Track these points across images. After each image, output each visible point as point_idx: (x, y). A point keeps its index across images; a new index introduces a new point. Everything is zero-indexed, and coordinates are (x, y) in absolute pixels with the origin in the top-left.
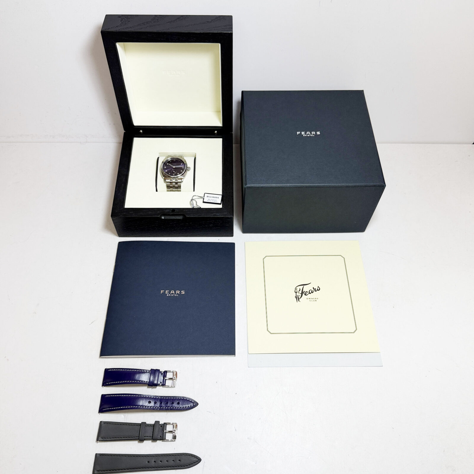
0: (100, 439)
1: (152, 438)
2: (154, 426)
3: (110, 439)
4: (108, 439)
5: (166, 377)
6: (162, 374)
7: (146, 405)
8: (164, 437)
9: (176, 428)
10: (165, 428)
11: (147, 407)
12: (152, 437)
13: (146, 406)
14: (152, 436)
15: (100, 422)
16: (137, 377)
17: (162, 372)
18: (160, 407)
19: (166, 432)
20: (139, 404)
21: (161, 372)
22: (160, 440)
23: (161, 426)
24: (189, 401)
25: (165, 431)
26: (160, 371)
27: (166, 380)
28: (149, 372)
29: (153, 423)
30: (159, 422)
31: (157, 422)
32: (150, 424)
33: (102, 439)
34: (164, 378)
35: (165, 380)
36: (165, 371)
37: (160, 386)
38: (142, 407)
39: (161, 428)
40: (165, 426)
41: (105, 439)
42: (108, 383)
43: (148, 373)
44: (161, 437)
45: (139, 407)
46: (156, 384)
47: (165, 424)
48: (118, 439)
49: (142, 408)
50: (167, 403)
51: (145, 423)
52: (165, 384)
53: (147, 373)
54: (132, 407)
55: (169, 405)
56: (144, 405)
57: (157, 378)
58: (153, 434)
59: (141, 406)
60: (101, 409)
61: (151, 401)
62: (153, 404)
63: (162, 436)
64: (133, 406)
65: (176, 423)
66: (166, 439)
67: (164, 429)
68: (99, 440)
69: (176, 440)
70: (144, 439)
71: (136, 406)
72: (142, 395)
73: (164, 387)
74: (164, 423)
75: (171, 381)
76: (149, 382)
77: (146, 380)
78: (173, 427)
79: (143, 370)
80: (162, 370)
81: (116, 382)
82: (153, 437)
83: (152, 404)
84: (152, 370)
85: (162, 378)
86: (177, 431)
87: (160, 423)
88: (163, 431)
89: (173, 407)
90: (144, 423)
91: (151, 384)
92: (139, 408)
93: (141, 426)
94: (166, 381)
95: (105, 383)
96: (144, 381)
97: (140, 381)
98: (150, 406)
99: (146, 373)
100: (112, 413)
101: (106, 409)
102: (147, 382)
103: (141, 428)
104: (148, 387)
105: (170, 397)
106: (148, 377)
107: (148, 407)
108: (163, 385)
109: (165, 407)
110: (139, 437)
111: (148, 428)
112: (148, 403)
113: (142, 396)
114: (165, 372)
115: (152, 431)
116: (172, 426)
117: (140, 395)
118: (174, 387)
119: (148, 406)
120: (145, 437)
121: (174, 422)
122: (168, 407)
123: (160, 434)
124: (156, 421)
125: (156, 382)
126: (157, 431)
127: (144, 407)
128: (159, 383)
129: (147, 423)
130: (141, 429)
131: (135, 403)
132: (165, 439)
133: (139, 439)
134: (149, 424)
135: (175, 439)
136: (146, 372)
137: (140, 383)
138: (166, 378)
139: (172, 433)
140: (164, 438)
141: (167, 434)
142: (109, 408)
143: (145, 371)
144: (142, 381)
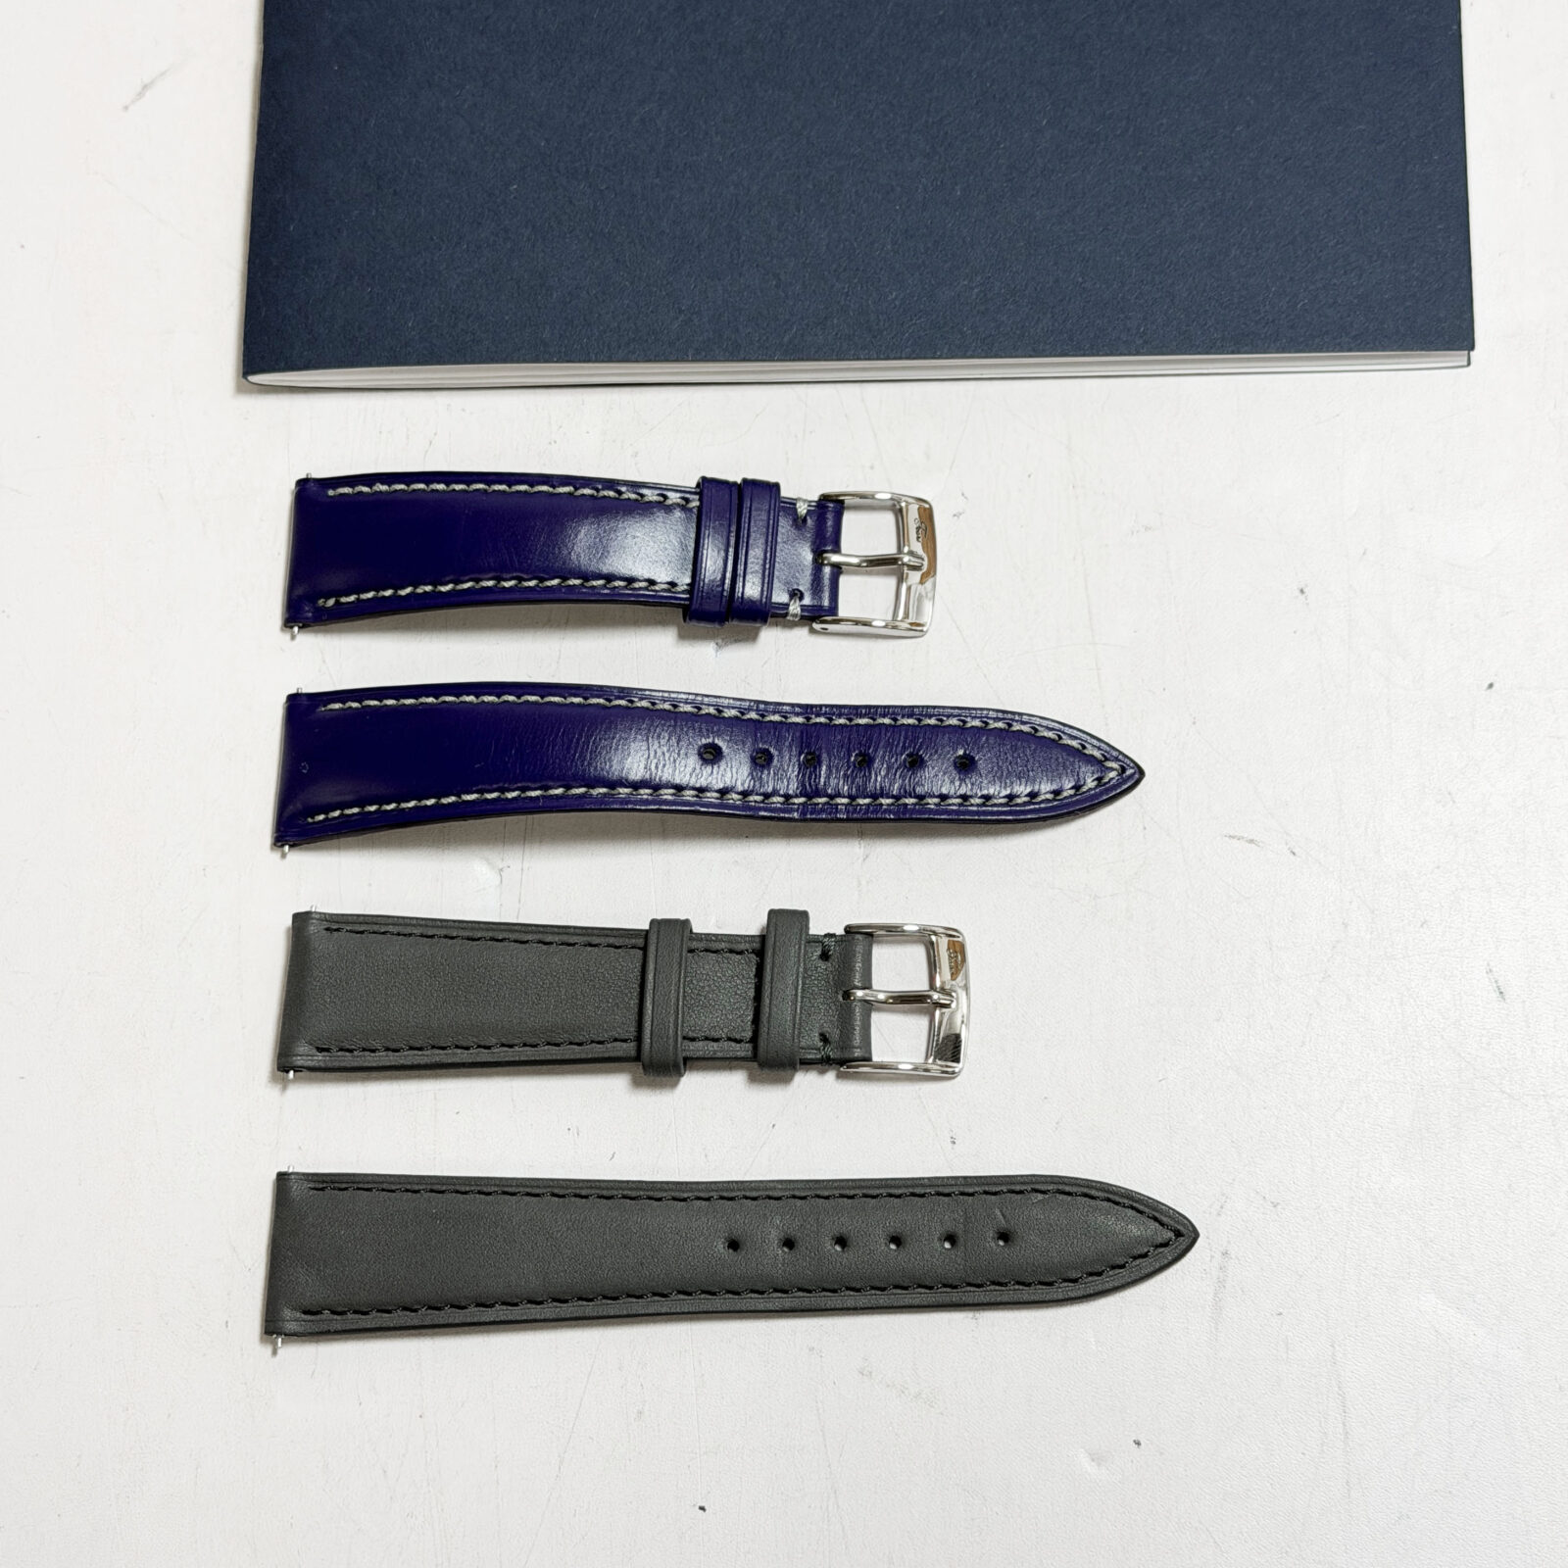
0: (304, 1053)
1: (755, 1049)
2: (760, 953)
3: (393, 1059)
4: (370, 1060)
5: (837, 550)
6: (799, 523)
7: (677, 781)
8: (857, 1040)
9: (954, 976)
10: (858, 966)
11: (689, 795)
12: (754, 1040)
13: (679, 788)
14: (748, 1034)
15: (297, 917)
16: (582, 544)
17: (802, 509)
18: (810, 797)
19: (869, 1006)
20: (616, 767)
21: (790, 506)
22: (823, 1063)
23: (825, 956)
24: (1055, 743)
25: (860, 993)
26: (785, 493)
27: (838, 569)
28: (684, 508)
29: (752, 924)
30: (803, 916)
31: (787, 922)
32: (730, 938)
33: (320, 1059)
34: (819, 554)
35: (827, 570)
36: (825, 499)
37: (792, 625)
38: (645, 793)
39: (822, 965)
40: (859, 948)
41: (348, 1060)
42: (331, 602)
43: (678, 514)
44: (824, 1039)
45: (624, 791)
46: (751, 602)
47: (860, 938)
48: (462, 1056)
49: (646, 802)
50: (866, 762)
51: (685, 924)
52: (833, 609)
53: (669, 509)
54: (559, 791)
55: (879, 777)
56: (666, 774)
57: (756, 554)
58: (756, 1021)
59: (636, 786)
60: (294, 816)
61: (719, 742)
62: (745, 770)
63: (834, 1034)
64: (568, 787)
65: (951, 933)
66: (876, 1058)
67: (850, 978)
68: (299, 1061)
69: (957, 1067)
70: (686, 1060)
71: (591, 784)
72: (641, 693)
73: (825, 632)
74: (849, 930)
75: (882, 586)
76: (692, 585)
77: (662, 576)
78: (933, 965)
79: (635, 485)
80: (802, 488)
81: (403, 593)
82: (762, 1044)
83: (734, 773)
84: (706, 485)
85: (808, 556)
86: (962, 994)
87: (817, 928)
88: (847, 995)
89: (921, 797)
90: (671, 930)
91: (713, 606)
92: (624, 806)
93: (645, 949)
94: (843, 580)
95: (312, 598)
96: (652, 582)
97: (610, 578)
98: (721, 786)
99: (660, 515)
100: (388, 845)
101: (337, 813)
102: (673, 584)
103: (651, 966)
104: (683, 636)
105: (886, 711)
106: (684, 547)
107: (701, 790)
108: (820, 615)
109: (852, 798)
110: (639, 1039)
111: (708, 964)
112: (693, 761)
113: (645, 704)
114: (830, 508)
115: (752, 993)
116: (919, 952)
117: (624, 692)
118: (917, 628)
119: (702, 782)
120: (693, 1039)
121: (936, 919)
122: (874, 797)
123: (822, 1019)
124: (773, 914)
125: (752, 589)
126: (790, 991)
127: (667, 794)
128: (780, 596)
129: (698, 928)
130: (650, 977)
131: (582, 758)
132: (869, 1059)
133: (638, 1058)
134: (718, 938)
135: (957, 1060)
136: (662, 505)
137: (615, 598)
138: (835, 558)
139: (920, 1012)
140: (857, 1053)
141: (877, 1018)
142: (361, 804)
143: (651, 495)
144: (630, 580)
